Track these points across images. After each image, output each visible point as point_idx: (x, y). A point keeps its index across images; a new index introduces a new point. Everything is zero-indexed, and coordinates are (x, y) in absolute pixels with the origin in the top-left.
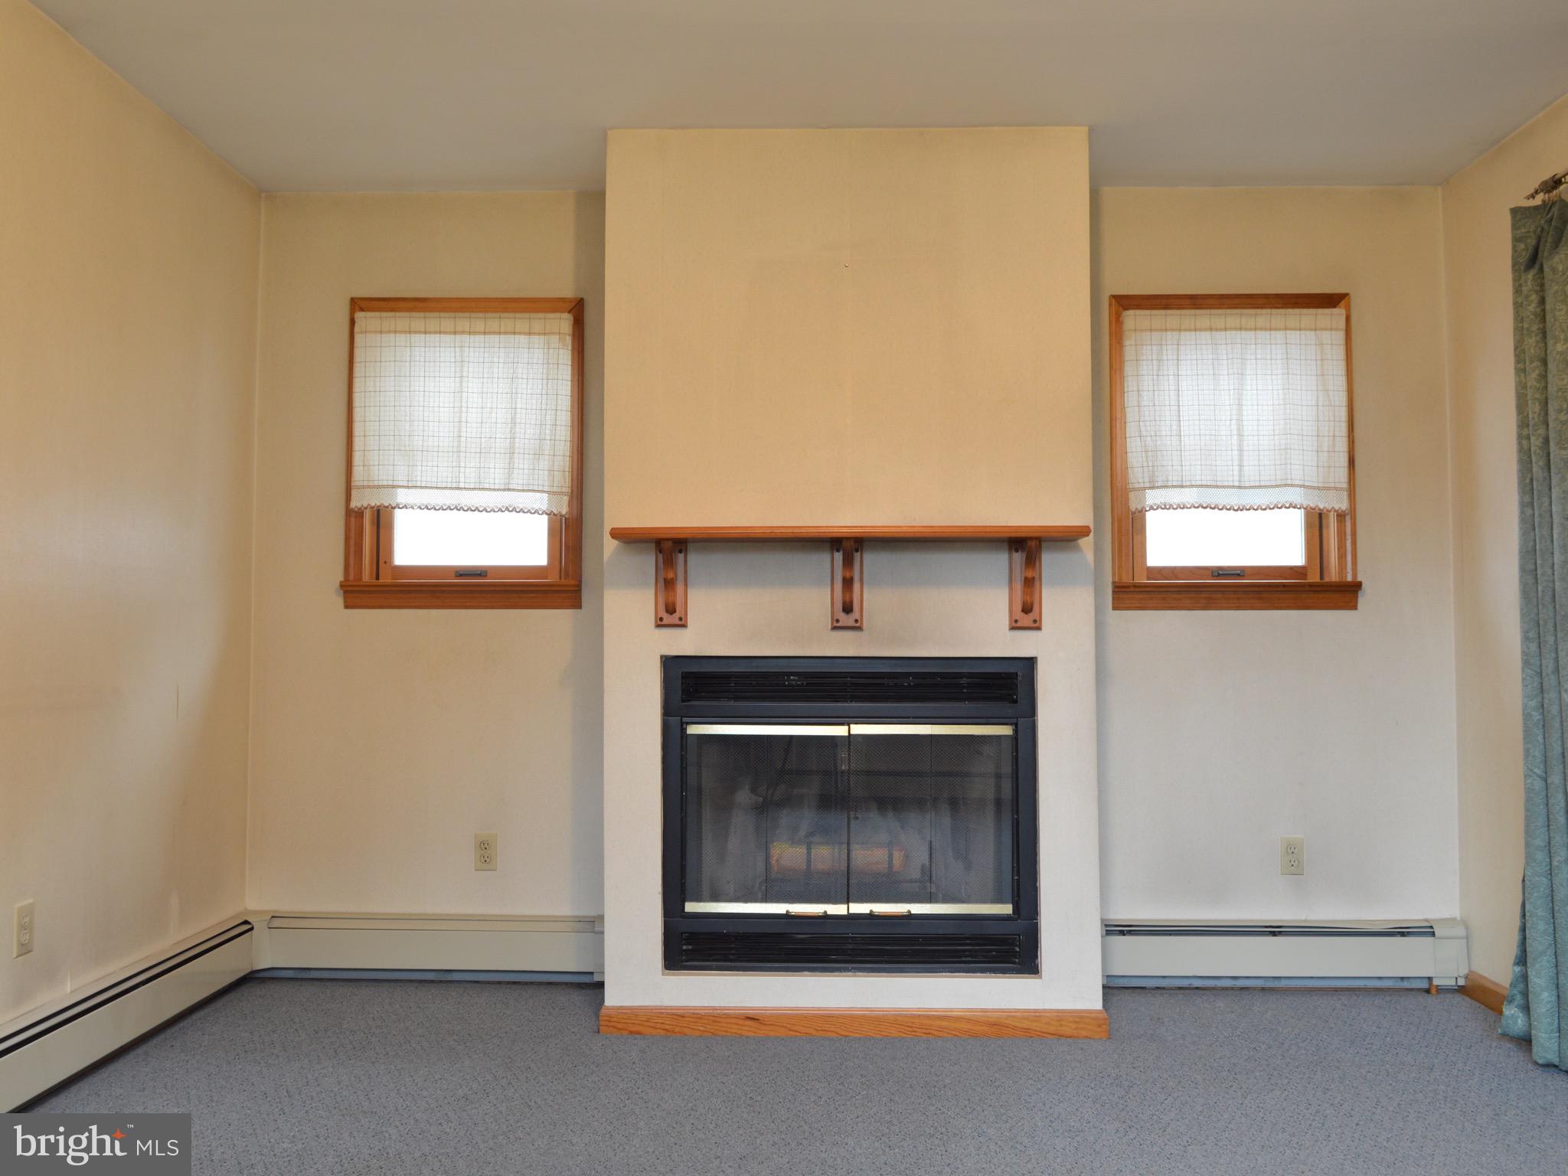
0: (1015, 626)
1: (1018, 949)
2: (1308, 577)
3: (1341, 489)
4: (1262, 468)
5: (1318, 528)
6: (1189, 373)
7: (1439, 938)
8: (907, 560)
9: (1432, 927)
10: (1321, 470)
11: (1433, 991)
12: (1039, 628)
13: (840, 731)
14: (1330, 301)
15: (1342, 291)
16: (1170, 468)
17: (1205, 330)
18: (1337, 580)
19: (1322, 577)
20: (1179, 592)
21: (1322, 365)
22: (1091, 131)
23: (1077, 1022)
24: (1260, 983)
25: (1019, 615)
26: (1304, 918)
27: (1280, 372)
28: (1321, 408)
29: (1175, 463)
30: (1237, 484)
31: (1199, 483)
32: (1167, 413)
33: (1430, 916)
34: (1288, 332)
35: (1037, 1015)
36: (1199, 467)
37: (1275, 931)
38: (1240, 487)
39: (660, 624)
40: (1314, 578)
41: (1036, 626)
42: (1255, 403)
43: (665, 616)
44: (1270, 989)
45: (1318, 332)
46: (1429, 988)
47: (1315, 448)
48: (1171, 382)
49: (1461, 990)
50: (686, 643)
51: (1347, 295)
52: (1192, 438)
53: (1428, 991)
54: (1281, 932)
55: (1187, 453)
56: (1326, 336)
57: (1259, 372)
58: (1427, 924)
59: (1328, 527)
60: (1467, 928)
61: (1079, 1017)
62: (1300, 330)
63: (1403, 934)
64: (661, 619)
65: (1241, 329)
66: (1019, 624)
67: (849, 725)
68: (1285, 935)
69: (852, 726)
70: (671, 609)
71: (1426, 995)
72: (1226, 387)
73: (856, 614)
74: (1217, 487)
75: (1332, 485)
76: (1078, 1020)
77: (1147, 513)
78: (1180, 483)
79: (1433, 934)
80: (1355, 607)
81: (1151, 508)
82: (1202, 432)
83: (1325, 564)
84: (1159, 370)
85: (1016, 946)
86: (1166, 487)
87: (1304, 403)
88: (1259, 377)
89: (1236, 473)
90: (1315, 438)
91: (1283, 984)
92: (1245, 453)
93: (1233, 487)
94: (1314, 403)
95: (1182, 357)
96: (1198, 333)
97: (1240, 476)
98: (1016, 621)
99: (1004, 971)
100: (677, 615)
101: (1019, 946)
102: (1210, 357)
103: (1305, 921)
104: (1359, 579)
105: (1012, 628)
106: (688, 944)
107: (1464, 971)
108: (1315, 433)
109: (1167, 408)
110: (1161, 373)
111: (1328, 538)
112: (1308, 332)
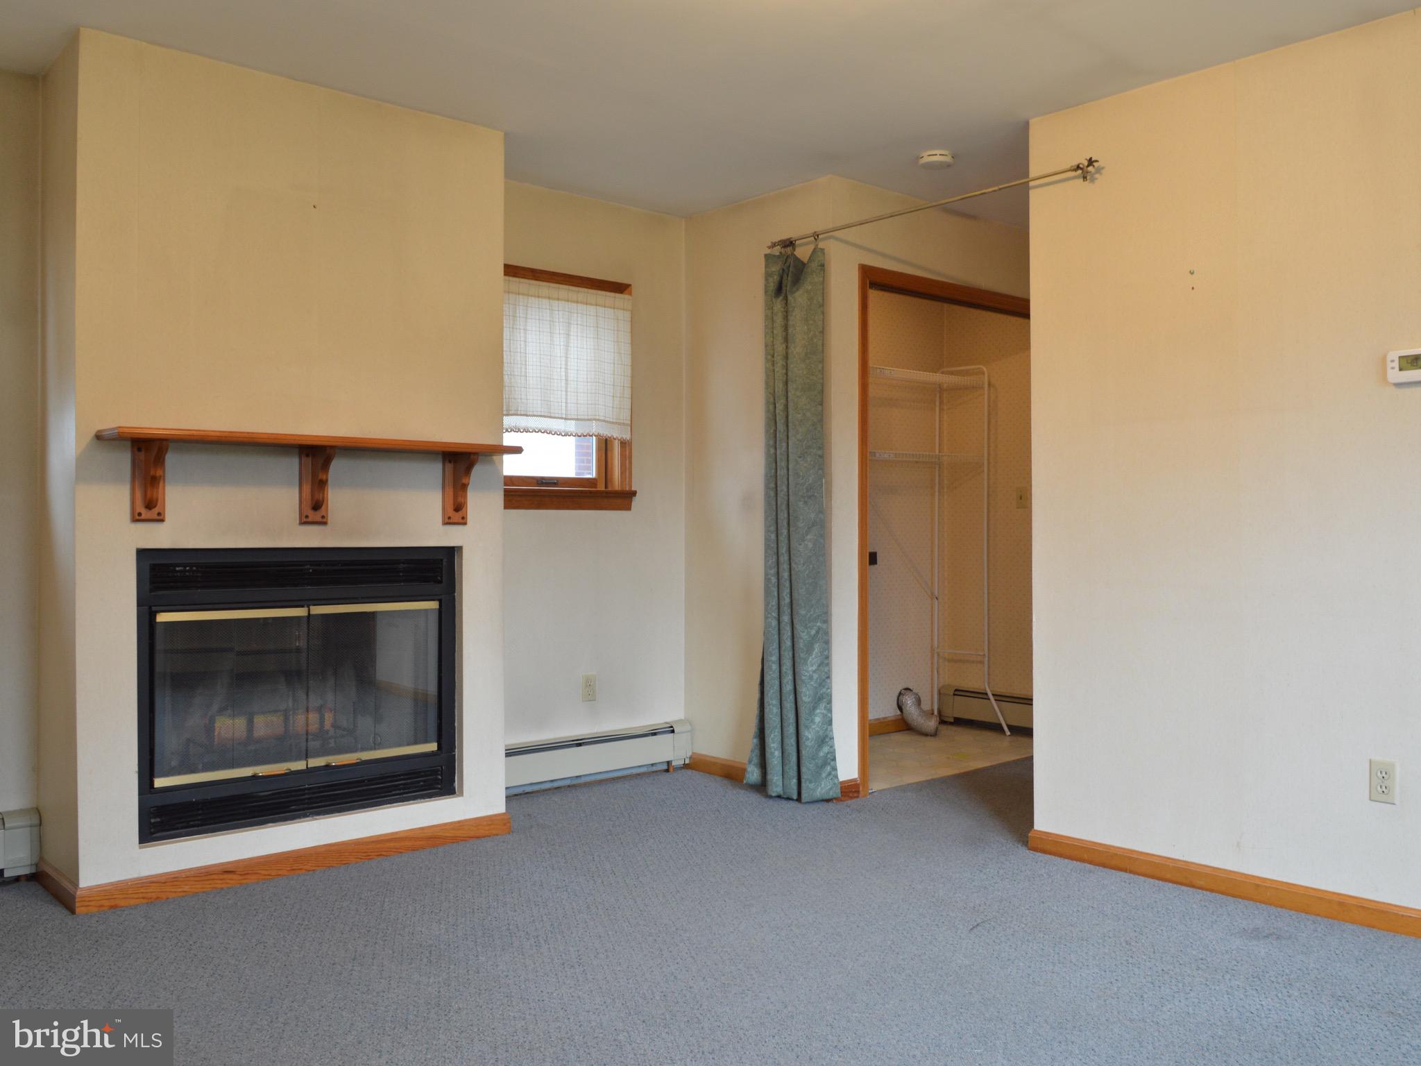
0: (448, 522)
1: (440, 777)
2: (598, 486)
3: (627, 425)
4: (579, 406)
5: (604, 451)
6: (534, 329)
7: (677, 733)
8: (365, 466)
9: (672, 727)
10: (615, 410)
11: (671, 769)
12: (465, 524)
13: (300, 612)
14: (619, 288)
15: (625, 281)
16: (519, 400)
17: (545, 297)
18: (620, 489)
19: (606, 487)
20: (520, 496)
21: (618, 334)
22: (506, 135)
23: (490, 825)
24: (568, 782)
25: (451, 512)
26: (595, 731)
27: (592, 336)
28: (616, 365)
29: (523, 397)
30: (564, 416)
31: (539, 414)
32: (519, 358)
33: (668, 720)
34: (598, 307)
35: (460, 825)
36: (539, 402)
37: (579, 743)
38: (566, 419)
39: (136, 518)
40: (601, 487)
41: (463, 521)
42: (576, 357)
43: (143, 511)
44: (574, 786)
45: (616, 310)
46: (668, 767)
47: (611, 394)
48: (522, 335)
49: (686, 766)
50: (161, 537)
51: (630, 285)
52: (535, 379)
53: (667, 771)
54: (583, 743)
55: (531, 390)
56: (620, 314)
57: (579, 334)
58: (669, 725)
59: (612, 450)
60: (691, 724)
61: (491, 820)
62: (605, 307)
63: (655, 734)
64: (140, 514)
65: (568, 301)
66: (451, 521)
67: (308, 607)
68: (587, 745)
69: (311, 607)
70: (150, 505)
71: (667, 774)
72: (558, 343)
73: (322, 512)
74: (551, 417)
75: (622, 421)
76: (490, 823)
77: (504, 434)
78: (525, 413)
79: (673, 731)
80: (629, 508)
81: (507, 431)
82: (542, 375)
83: (609, 477)
84: (514, 324)
85: (438, 774)
86: (517, 415)
87: (606, 361)
88: (579, 338)
89: (564, 408)
90: (612, 387)
91: (582, 780)
92: (569, 393)
93: (562, 418)
94: (612, 361)
95: (529, 316)
96: (540, 299)
97: (566, 410)
98: (449, 518)
99: (430, 796)
100: (156, 510)
101: (441, 775)
102: (548, 319)
103: (597, 733)
104: (633, 489)
105: (445, 523)
106: (155, 818)
107: (689, 754)
108: (612, 383)
109: (519, 354)
110: (515, 327)
111: (612, 459)
112: (609, 309)
